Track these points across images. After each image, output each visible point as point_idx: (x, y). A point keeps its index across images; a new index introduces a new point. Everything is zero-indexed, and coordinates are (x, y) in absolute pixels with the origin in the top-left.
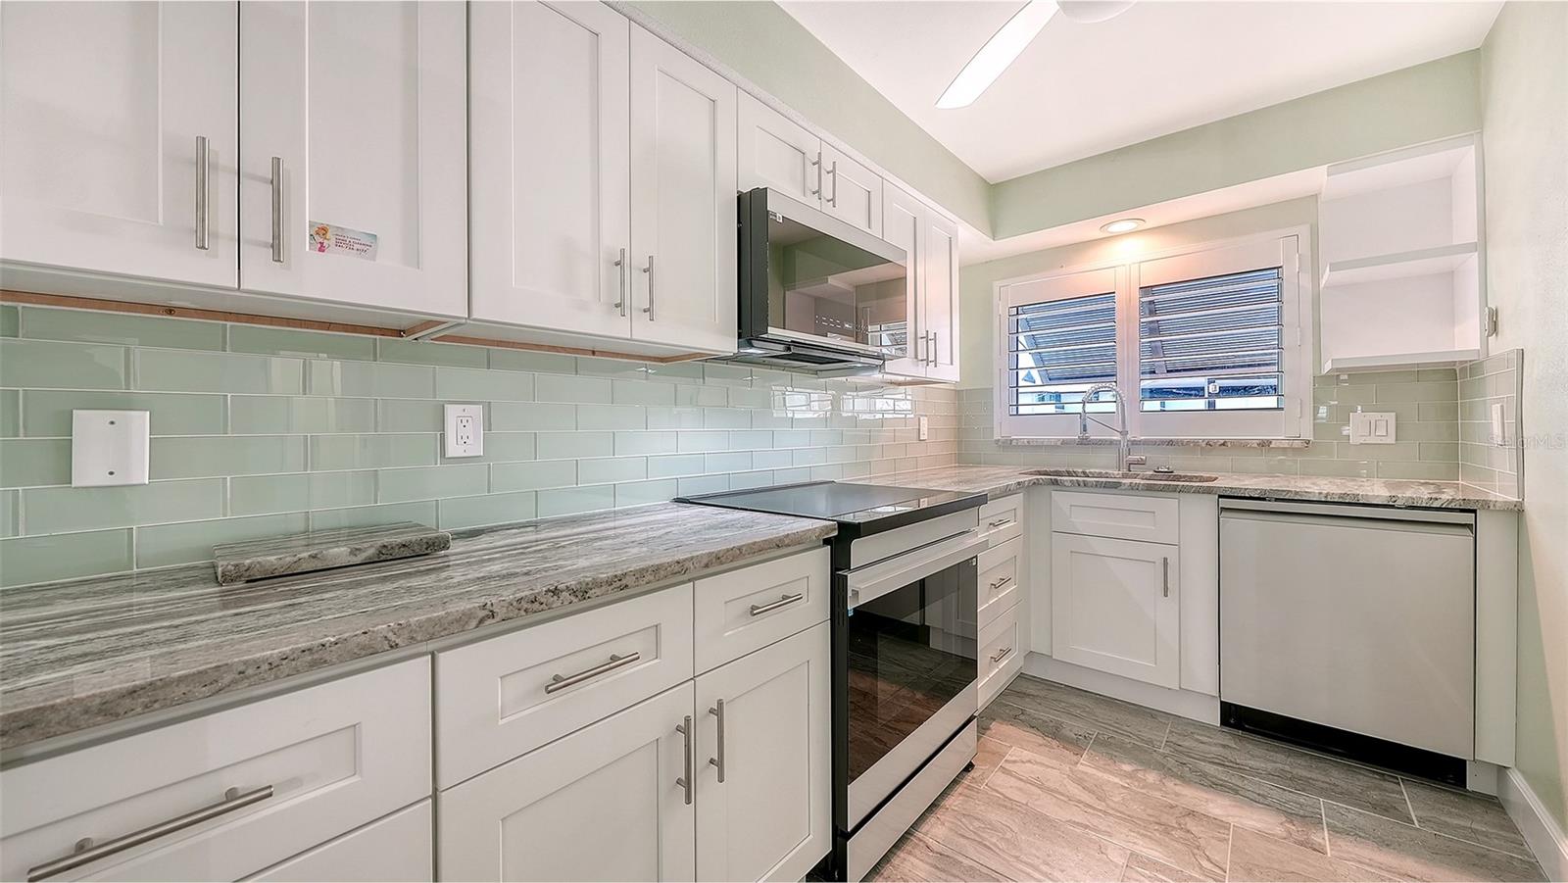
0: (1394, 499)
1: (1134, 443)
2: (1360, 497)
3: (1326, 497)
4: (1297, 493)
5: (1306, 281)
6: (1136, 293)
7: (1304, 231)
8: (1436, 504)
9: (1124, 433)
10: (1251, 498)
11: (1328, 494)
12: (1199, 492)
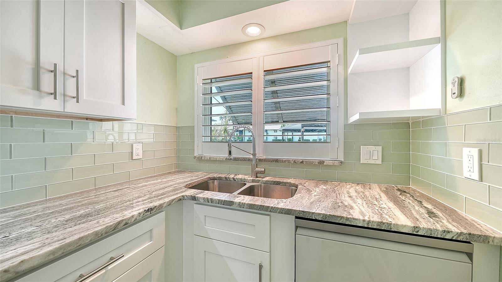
0: (417, 230)
1: (260, 160)
2: (392, 226)
3: (368, 224)
4: (347, 219)
5: (341, 70)
6: (262, 73)
7: (340, 41)
8: (448, 236)
9: (254, 155)
10: (316, 220)
11: (369, 222)
12: (282, 213)
